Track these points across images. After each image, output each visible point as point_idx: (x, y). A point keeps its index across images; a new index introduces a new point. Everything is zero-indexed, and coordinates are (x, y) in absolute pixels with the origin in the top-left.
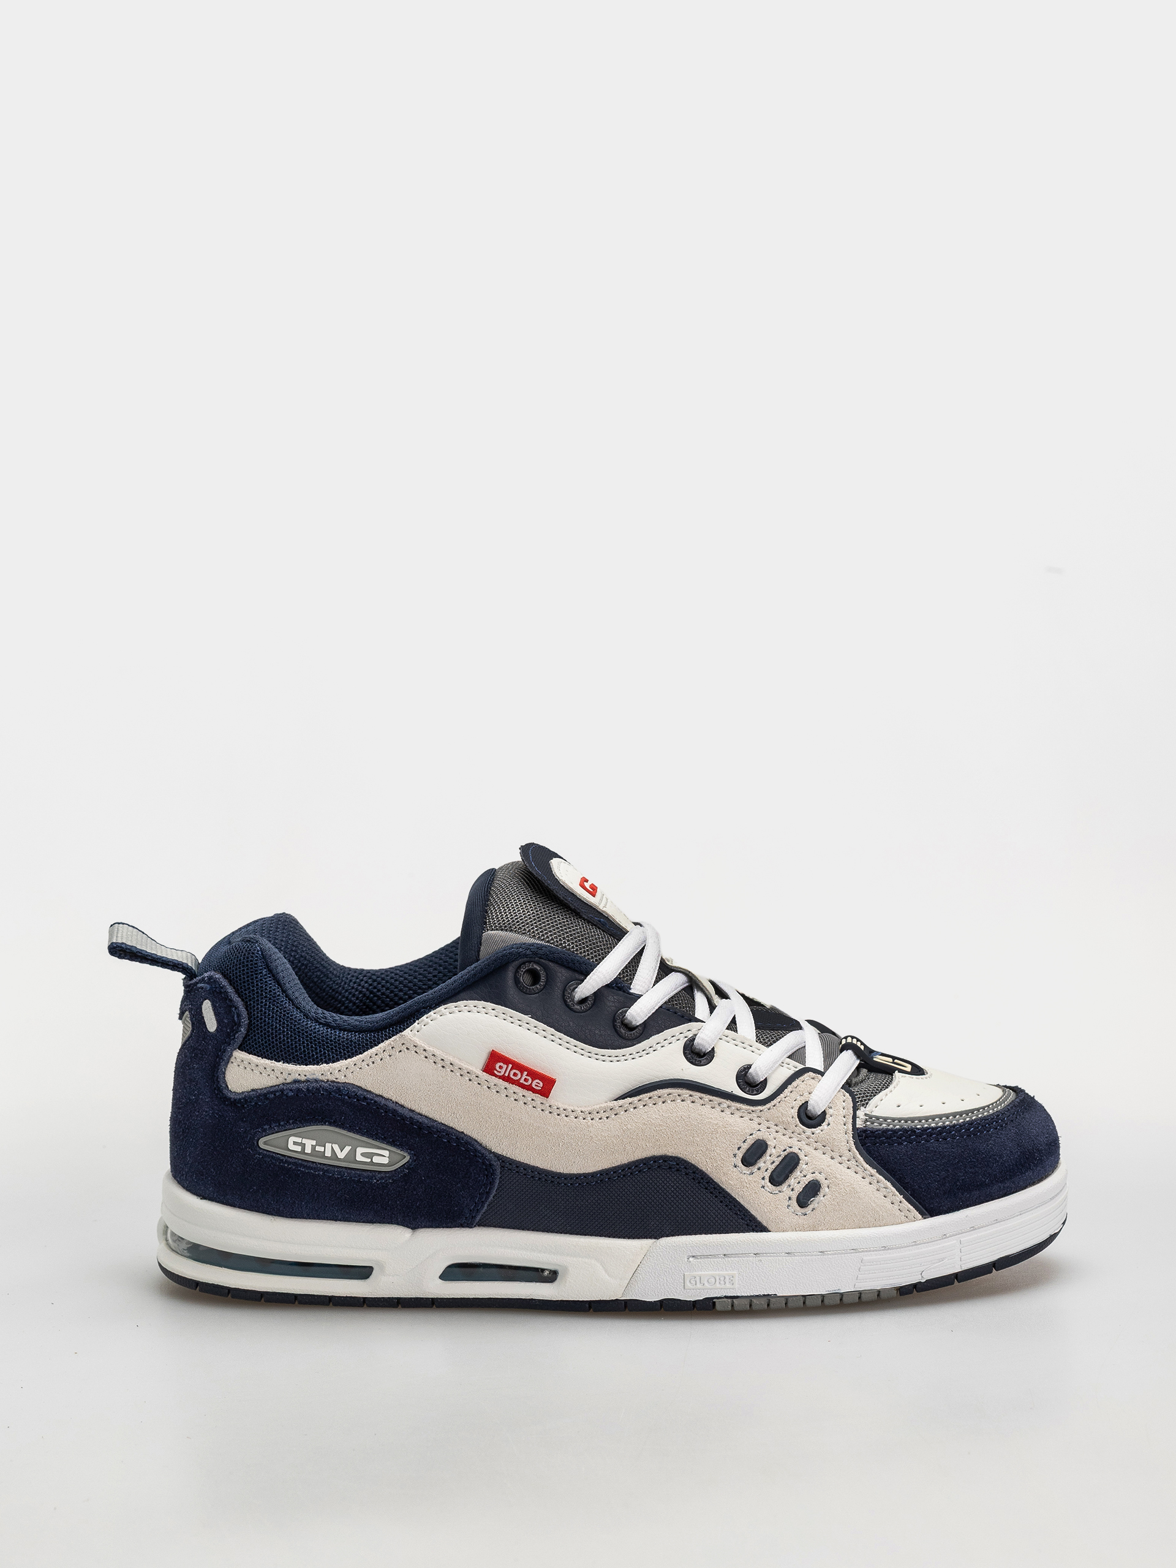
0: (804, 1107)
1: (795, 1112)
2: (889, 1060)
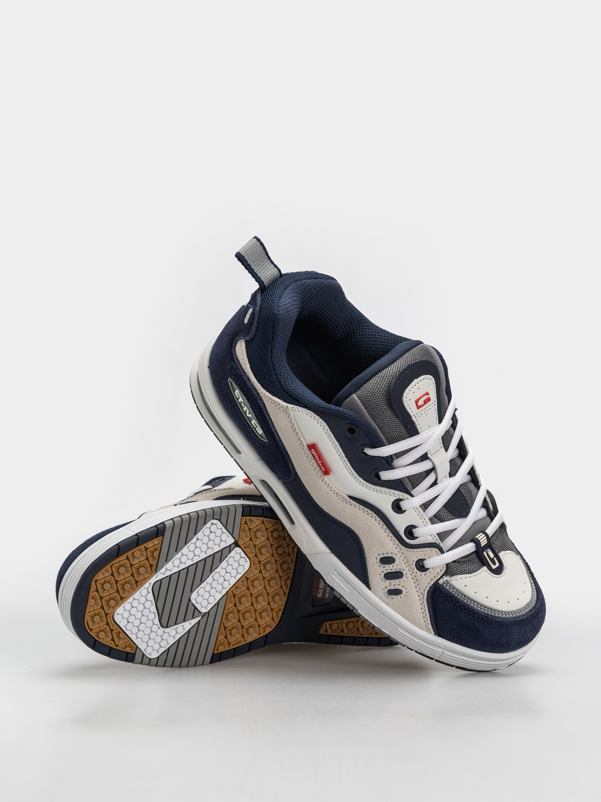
0: (422, 560)
1: (416, 560)
2: (492, 556)
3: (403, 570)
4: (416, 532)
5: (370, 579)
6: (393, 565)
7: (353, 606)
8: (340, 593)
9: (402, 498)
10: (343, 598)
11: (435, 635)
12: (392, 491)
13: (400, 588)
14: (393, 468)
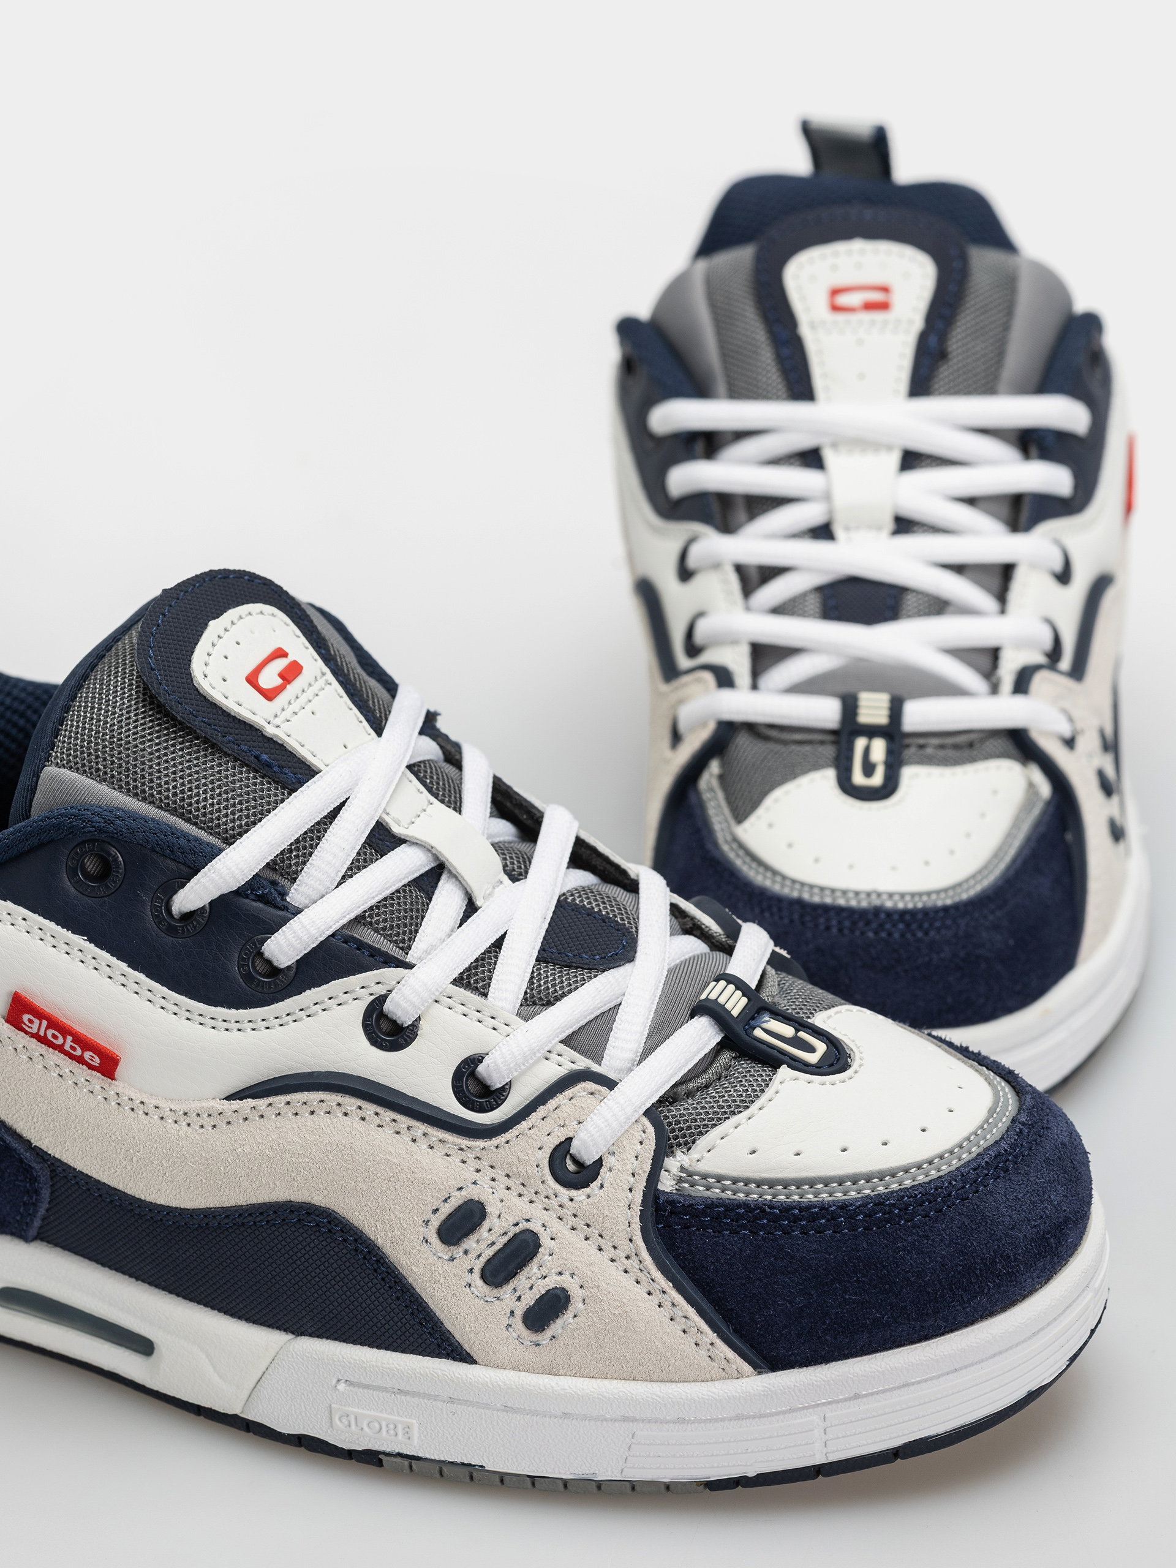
0: (562, 1150)
1: (544, 1157)
2: (788, 1031)
3: (528, 1220)
4: (492, 1072)
5: (448, 1325)
6: (486, 1224)
7: (463, 1464)
8: (401, 1452)
9: (381, 990)
10: (418, 1458)
11: (760, 1373)
12: (336, 986)
13: (552, 1282)
14: (298, 911)
